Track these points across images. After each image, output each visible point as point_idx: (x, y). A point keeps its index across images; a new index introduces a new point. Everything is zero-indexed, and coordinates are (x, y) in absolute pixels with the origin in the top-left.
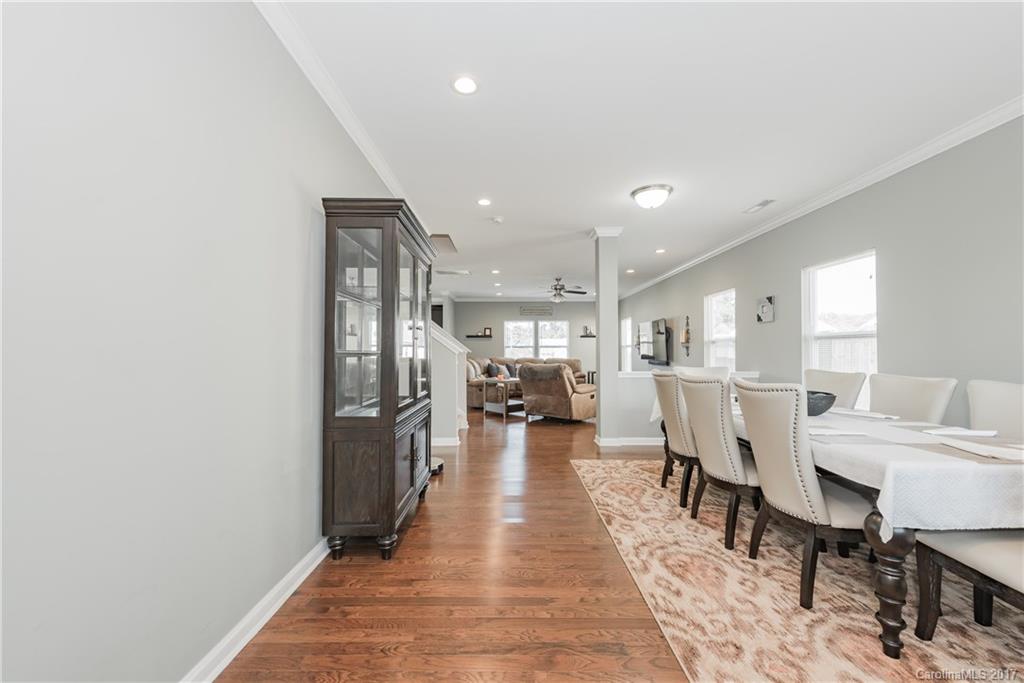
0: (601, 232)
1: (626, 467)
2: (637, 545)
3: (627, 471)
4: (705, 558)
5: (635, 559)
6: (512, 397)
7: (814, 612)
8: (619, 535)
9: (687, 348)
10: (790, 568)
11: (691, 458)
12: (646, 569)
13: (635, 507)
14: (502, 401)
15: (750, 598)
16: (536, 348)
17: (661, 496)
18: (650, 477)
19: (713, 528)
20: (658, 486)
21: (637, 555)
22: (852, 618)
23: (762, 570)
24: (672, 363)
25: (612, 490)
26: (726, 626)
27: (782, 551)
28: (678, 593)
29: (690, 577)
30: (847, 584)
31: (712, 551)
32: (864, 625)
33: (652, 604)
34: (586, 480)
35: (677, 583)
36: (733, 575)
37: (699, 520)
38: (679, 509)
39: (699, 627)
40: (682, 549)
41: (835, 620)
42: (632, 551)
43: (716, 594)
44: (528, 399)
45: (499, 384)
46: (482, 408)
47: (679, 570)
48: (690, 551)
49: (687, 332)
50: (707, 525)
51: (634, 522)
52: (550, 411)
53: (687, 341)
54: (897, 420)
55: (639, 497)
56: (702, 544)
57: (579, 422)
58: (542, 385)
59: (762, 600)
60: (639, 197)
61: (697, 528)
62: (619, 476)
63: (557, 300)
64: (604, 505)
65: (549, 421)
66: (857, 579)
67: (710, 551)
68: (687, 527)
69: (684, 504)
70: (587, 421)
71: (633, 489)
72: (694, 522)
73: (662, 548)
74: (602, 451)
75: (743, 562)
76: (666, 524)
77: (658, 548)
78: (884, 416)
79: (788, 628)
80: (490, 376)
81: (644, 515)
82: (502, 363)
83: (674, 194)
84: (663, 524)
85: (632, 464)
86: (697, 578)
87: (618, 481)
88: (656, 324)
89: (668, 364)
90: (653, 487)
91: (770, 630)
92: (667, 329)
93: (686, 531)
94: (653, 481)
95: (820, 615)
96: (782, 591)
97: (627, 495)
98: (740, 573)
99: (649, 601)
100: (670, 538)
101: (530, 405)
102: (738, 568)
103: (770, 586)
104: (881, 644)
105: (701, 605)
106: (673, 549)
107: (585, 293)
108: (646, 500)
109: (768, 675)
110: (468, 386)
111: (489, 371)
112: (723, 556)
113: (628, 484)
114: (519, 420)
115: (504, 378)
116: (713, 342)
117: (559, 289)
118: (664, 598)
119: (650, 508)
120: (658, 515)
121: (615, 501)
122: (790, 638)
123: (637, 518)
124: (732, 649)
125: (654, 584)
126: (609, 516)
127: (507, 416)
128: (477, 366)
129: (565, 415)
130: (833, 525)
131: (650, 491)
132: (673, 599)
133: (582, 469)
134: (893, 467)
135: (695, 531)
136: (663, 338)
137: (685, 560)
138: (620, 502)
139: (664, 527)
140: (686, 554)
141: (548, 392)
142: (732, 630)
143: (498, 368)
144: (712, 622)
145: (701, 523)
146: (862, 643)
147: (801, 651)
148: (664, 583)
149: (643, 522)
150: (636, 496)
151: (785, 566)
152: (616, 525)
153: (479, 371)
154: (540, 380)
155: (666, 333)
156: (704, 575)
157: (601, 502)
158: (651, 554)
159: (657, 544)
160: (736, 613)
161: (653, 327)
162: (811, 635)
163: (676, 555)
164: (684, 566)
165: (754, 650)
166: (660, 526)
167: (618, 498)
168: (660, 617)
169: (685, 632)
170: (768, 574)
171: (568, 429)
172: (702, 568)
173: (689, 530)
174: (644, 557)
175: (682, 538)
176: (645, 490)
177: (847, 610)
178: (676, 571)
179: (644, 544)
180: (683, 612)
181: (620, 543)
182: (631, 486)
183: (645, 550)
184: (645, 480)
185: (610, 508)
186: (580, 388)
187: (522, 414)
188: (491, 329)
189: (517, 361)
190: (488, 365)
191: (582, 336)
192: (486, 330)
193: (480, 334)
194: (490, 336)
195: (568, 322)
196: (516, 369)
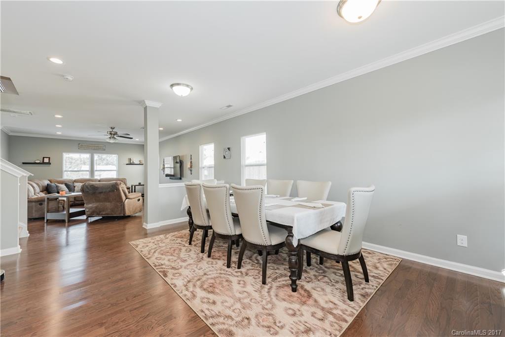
0: (148, 103)
1: (167, 238)
2: (185, 283)
3: (168, 240)
4: (220, 277)
5: (187, 293)
6: (72, 206)
7: (267, 285)
8: (174, 281)
9: (191, 170)
10: (253, 268)
11: (207, 226)
12: (194, 296)
13: (178, 261)
14: (63, 210)
15: (245, 289)
16: (92, 171)
17: (191, 250)
18: (182, 241)
19: (219, 259)
20: (187, 245)
21: (187, 290)
22: (279, 282)
23: (244, 273)
24: (183, 178)
25: (162, 254)
26: (240, 310)
27: (248, 260)
28: (214, 303)
29: (217, 291)
30: (273, 267)
31: (222, 272)
32: (284, 282)
33: (203, 316)
34: (144, 253)
35: (212, 297)
36: (234, 280)
37: (211, 257)
38: (201, 254)
39: (229, 317)
40: (209, 276)
41: (275, 285)
42: (184, 288)
43: (231, 295)
44: (88, 206)
45: (60, 198)
46: (44, 218)
47: (210, 289)
48: (213, 276)
49: (191, 162)
50: (216, 259)
51: (180, 270)
52: (108, 212)
53: (191, 167)
54: (280, 197)
55: (179, 254)
56: (217, 270)
57: (129, 216)
58: (102, 196)
59: (249, 288)
60: (175, 88)
61: (212, 262)
62: (164, 245)
63: (112, 141)
64: (159, 265)
65: (107, 219)
66: (274, 263)
67: (221, 272)
68: (207, 263)
69: (203, 251)
70: (137, 215)
71: (174, 250)
72: (210, 259)
73: (199, 280)
74: (148, 232)
75: (236, 272)
76: (197, 265)
77: (197, 281)
78: (275, 196)
79: (262, 297)
80: (49, 193)
81: (184, 264)
82: (62, 183)
83: (193, 91)
84: (195, 266)
85: (170, 236)
86: (220, 290)
87: (164, 248)
88: (175, 158)
89: (180, 179)
90: (184, 246)
91: (257, 302)
92: (180, 160)
93: (207, 266)
94: (184, 243)
95: (269, 285)
96: (254, 280)
97: (172, 255)
98: (237, 278)
99: (201, 315)
100: (201, 273)
101: (91, 210)
102: (235, 276)
103: (249, 279)
104: (291, 288)
105: (226, 304)
106: (204, 278)
107: (132, 138)
108: (183, 255)
109: (263, 326)
110: (28, 202)
111: (47, 189)
112: (227, 273)
113: (170, 248)
114: (80, 222)
115: (64, 195)
116: (204, 168)
117: (113, 134)
118: (208, 309)
119: (187, 258)
120: (191, 261)
121: (165, 261)
122: (264, 302)
123: (181, 267)
124: (246, 321)
125: (201, 303)
126: (164, 271)
127: (69, 221)
128: (35, 185)
129: (120, 214)
130: (273, 244)
131: (184, 249)
132: (213, 307)
133: (139, 247)
134: (296, 215)
135: (212, 264)
136: (178, 165)
137: (211, 282)
138: (169, 260)
139: (197, 267)
140: (212, 278)
141: (107, 200)
142: (242, 310)
143: (57, 186)
144: (233, 311)
145: (213, 259)
146: (285, 291)
147: (269, 306)
148: (205, 300)
149: (185, 268)
150: (177, 254)
151: (251, 268)
152: (170, 275)
153: (38, 190)
154: (100, 193)
155: (179, 162)
156: (223, 287)
157: (157, 264)
158: (194, 286)
159: (196, 279)
160: (242, 300)
161: (174, 160)
162: (270, 296)
163: (207, 281)
164: (212, 286)
165: (254, 316)
166: (194, 267)
167: (167, 258)
168: (208, 323)
169: (224, 324)
170: (247, 274)
171: (122, 222)
172: (221, 283)
173: (209, 264)
174: (191, 289)
175: (207, 270)
176: (180, 249)
177: (276, 278)
178: (209, 290)
179: (189, 282)
180: (219, 312)
181: (175, 286)
182: (172, 249)
183: (190, 285)
184: (180, 243)
185: (164, 266)
186: (131, 195)
187: (84, 217)
188: (49, 158)
189: (76, 181)
190: (48, 185)
191: (127, 164)
192: (45, 159)
193: (38, 162)
194: (49, 163)
195: (117, 156)
196: (75, 187)
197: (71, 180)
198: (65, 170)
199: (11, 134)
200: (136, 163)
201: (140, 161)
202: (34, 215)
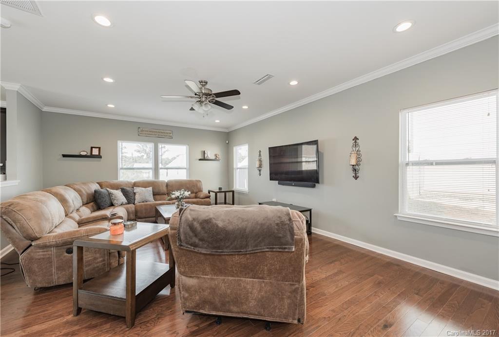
49: (357, 153)
80: (99, 205)
92: (318, 150)
111: (95, 200)
128: (72, 194)
153: (78, 202)
188: (99, 148)
189: (135, 185)
190: (95, 191)
191: (200, 160)
192: (93, 149)
193: (83, 153)
194: (99, 156)
195: (188, 147)
196: (135, 193)
197: (130, 183)
198: (121, 166)
199: (45, 109)
200: (211, 158)
201: (216, 155)
202: (55, 277)
